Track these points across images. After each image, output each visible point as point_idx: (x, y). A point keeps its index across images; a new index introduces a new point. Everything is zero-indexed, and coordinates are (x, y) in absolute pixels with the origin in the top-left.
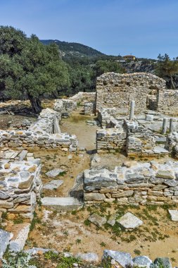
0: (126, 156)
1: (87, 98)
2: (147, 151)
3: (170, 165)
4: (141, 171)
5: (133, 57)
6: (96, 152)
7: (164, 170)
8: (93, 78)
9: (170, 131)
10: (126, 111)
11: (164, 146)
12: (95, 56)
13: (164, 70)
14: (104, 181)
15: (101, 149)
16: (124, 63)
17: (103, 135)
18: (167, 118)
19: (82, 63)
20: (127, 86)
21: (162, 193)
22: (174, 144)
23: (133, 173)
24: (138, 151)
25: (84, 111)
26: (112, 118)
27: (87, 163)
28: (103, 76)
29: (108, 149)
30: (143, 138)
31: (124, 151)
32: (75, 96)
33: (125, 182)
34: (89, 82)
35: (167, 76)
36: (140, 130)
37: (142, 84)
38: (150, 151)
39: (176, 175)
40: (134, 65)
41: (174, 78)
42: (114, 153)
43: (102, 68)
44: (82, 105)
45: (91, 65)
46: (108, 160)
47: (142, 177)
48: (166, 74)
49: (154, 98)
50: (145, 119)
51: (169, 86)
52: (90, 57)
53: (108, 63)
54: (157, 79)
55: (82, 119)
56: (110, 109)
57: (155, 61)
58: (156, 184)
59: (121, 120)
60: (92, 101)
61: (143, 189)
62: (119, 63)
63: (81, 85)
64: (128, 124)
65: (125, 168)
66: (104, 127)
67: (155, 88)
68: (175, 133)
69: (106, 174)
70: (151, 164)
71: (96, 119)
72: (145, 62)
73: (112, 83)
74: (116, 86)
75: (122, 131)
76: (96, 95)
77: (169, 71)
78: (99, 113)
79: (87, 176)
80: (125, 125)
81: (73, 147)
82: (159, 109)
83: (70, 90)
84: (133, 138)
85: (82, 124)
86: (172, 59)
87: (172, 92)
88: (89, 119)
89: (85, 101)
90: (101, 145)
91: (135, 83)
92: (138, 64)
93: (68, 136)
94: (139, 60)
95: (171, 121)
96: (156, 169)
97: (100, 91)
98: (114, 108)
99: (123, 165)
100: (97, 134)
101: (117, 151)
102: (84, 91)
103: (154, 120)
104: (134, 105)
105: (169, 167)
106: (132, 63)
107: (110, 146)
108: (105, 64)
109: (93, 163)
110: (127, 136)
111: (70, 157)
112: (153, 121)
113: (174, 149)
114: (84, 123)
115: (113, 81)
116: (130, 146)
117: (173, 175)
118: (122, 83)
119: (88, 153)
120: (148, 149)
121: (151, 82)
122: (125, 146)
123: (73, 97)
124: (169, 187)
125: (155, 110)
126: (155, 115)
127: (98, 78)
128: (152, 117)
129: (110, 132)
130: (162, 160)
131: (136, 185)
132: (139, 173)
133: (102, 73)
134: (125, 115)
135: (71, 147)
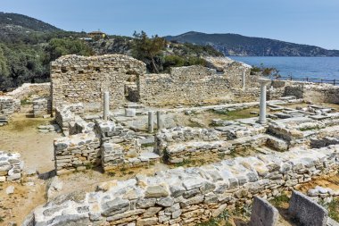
0: (103, 172)
1: (37, 92)
2: (131, 160)
3: (162, 176)
4: (124, 192)
5: (101, 34)
6: (56, 174)
7: (155, 185)
8: (46, 63)
9: (159, 127)
10: (98, 106)
11: (153, 148)
12: (48, 32)
13: (143, 49)
14: (68, 221)
15: (63, 168)
16: (90, 41)
17: (64, 146)
18: (153, 111)
19: (27, 41)
20: (96, 73)
21: (155, 219)
22: (164, 144)
23: (112, 198)
24: (119, 162)
25: (33, 112)
26: (78, 118)
27: (41, 195)
28: (61, 59)
29: (74, 166)
30: (123, 142)
31: (98, 165)
32: (18, 90)
33: (103, 215)
34: (40, 68)
35: (147, 58)
36: (119, 133)
37: (116, 69)
38: (135, 159)
39: (171, 189)
40: (103, 44)
41: (155, 59)
42: (83, 171)
43: (59, 49)
44: (29, 103)
45: (43, 44)
46: (75, 183)
47: (127, 201)
48: (146, 55)
49: (133, 85)
50: (125, 115)
51: (150, 69)
52: (39, 34)
53: (67, 42)
54: (135, 62)
55: (30, 124)
56: (75, 105)
57: (130, 38)
58: (146, 208)
59: (91, 120)
60: (45, 96)
61: (130, 219)
62: (83, 41)
63: (27, 73)
64: (102, 126)
65: (100, 193)
66: (67, 133)
67: (134, 73)
68: (165, 130)
69: (71, 209)
70: (137, 179)
71: (54, 123)
72: (118, 40)
73: (74, 69)
74: (81, 72)
75: (93, 137)
76: (51, 86)
77: (149, 51)
78: (58, 113)
79: (40, 218)
80: (97, 128)
81: (16, 172)
82: (142, 100)
83: (9, 81)
84: (109, 144)
85: (30, 133)
86: (150, 38)
87: (154, 76)
88: (42, 123)
89: (34, 96)
90: (62, 161)
91: (107, 68)
92: (109, 43)
93: (6, 156)
94: (111, 37)
95: (158, 114)
96: (145, 186)
97: (58, 81)
98: (80, 104)
99: (98, 189)
100: (56, 147)
101: (88, 167)
102: (33, 82)
103: (137, 114)
104: (108, 97)
105: (161, 179)
106: (101, 41)
107: (77, 161)
108: (62, 44)
109: (51, 193)
110: (102, 142)
111: (10, 189)
112: (136, 116)
113: (165, 151)
114: (34, 130)
115: (75, 66)
116: (107, 157)
117: (168, 190)
118: (89, 68)
119: (42, 177)
120: (132, 157)
121: (128, 66)
122: (100, 157)
123: (14, 92)
124: (163, 208)
125: (137, 101)
126: (137, 108)
127: (53, 63)
128: (134, 111)
129: (75, 140)
130: (152, 170)
131: (119, 215)
132: (121, 197)
133: (59, 55)
134: (96, 111)
135: (10, 172)
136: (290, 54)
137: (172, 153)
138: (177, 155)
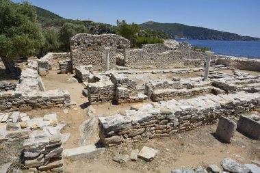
0: (117, 104)
1: (56, 58)
2: (133, 98)
6: (90, 104)
11: (143, 92)
15: (94, 101)
20: (98, 46)
22: (152, 90)
24: (127, 98)
28: (77, 36)
29: (101, 100)
30: (128, 87)
37: (111, 44)
40: (92, 29)
73: (85, 43)
74: (89, 45)
76: (72, 54)
78: (78, 71)
82: (127, 64)
90: (93, 97)
91: (105, 43)
92: (96, 28)
93: (61, 92)
97: (75, 51)
106: (90, 27)
107: (102, 97)
108: (72, 27)
109: (90, 114)
110: (116, 86)
115: (86, 41)
116: (120, 95)
118: (94, 43)
122: (115, 95)
125: (123, 65)
126: (124, 69)
127: (72, 39)
129: (101, 85)
135: (65, 102)
136: (216, 39)
137: (157, 95)
138: (159, 96)
